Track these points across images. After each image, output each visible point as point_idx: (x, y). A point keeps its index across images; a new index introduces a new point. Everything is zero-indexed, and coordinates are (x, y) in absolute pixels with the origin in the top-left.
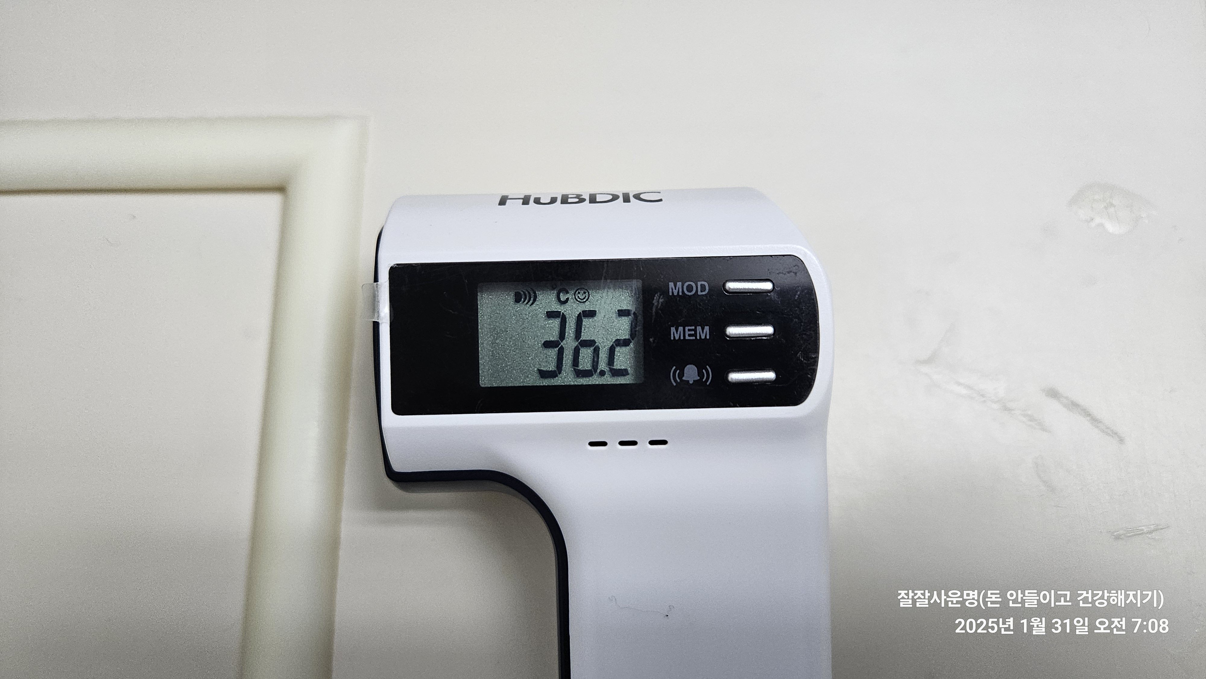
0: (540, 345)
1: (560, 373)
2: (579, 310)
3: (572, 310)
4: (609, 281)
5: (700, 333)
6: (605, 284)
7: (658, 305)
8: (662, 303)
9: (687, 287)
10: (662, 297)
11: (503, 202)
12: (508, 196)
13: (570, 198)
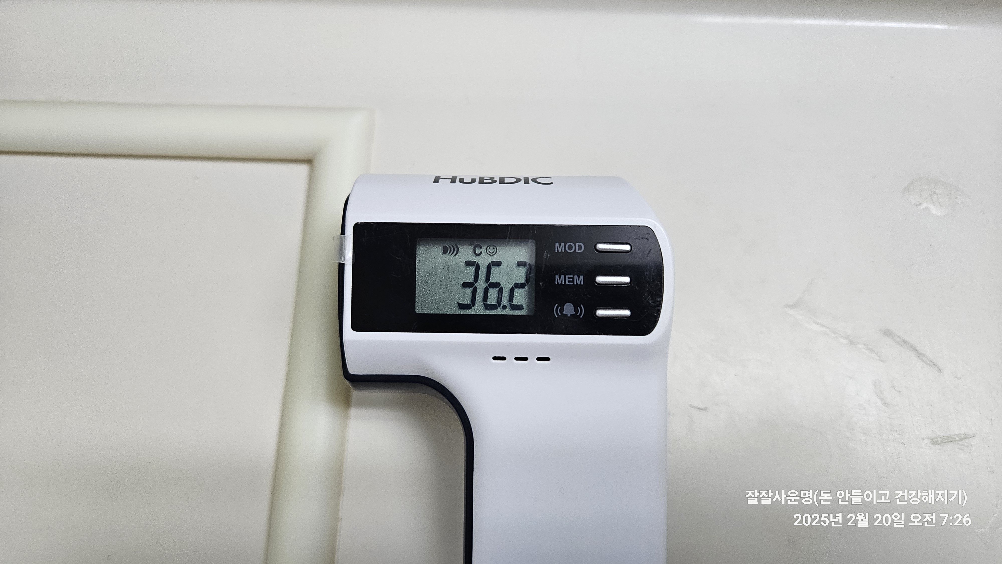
0: (460, 285)
1: (473, 306)
2: (489, 261)
3: (484, 260)
4: (511, 240)
5: (576, 280)
6: (509, 242)
7: (547, 258)
8: (550, 257)
9: (569, 246)
10: (549, 253)
11: (436, 180)
12: (440, 177)
13: (486, 180)
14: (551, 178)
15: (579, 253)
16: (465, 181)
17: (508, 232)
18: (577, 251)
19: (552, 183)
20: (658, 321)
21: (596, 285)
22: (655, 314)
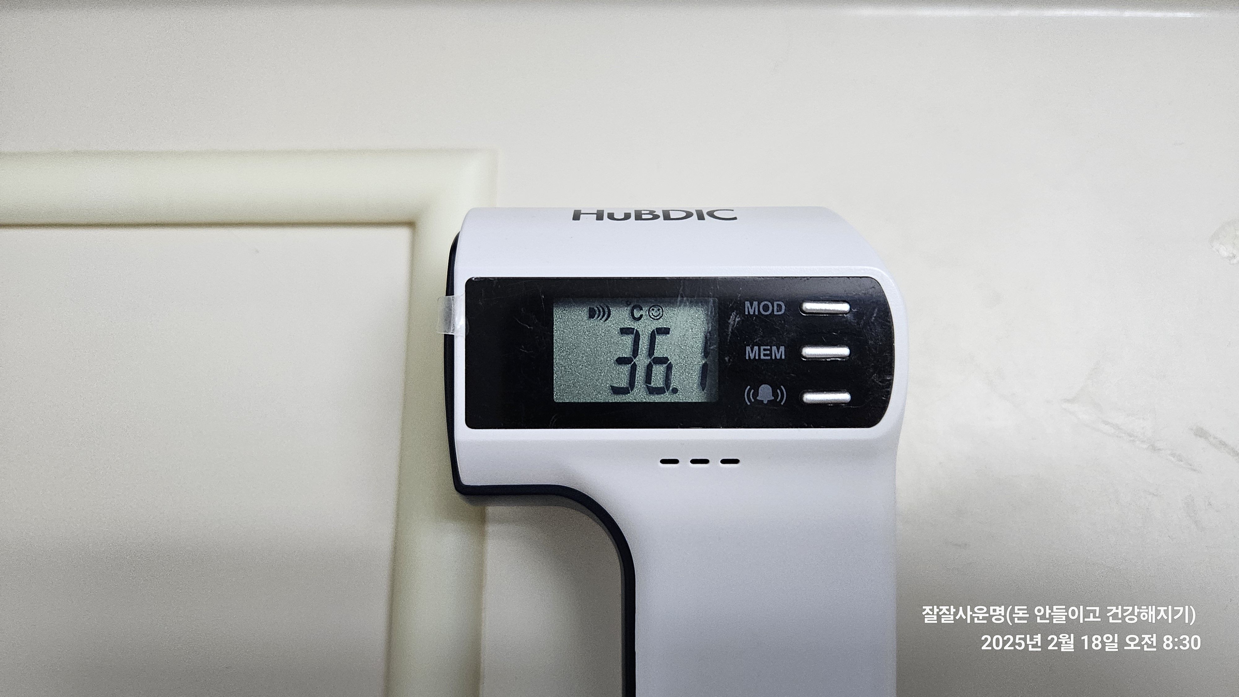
0: (612, 361)
1: (632, 390)
2: (653, 328)
3: (645, 327)
4: (685, 299)
5: (775, 353)
6: (681, 302)
7: (734, 325)
8: (738, 321)
9: (764, 306)
10: (738, 316)
11: (577, 216)
12: (580, 211)
13: (644, 214)
14: (733, 210)
15: (779, 315)
16: (615, 217)
17: (680, 288)
18: (775, 313)
19: (735, 218)
20: (887, 406)
21: (803, 359)
22: (884, 398)
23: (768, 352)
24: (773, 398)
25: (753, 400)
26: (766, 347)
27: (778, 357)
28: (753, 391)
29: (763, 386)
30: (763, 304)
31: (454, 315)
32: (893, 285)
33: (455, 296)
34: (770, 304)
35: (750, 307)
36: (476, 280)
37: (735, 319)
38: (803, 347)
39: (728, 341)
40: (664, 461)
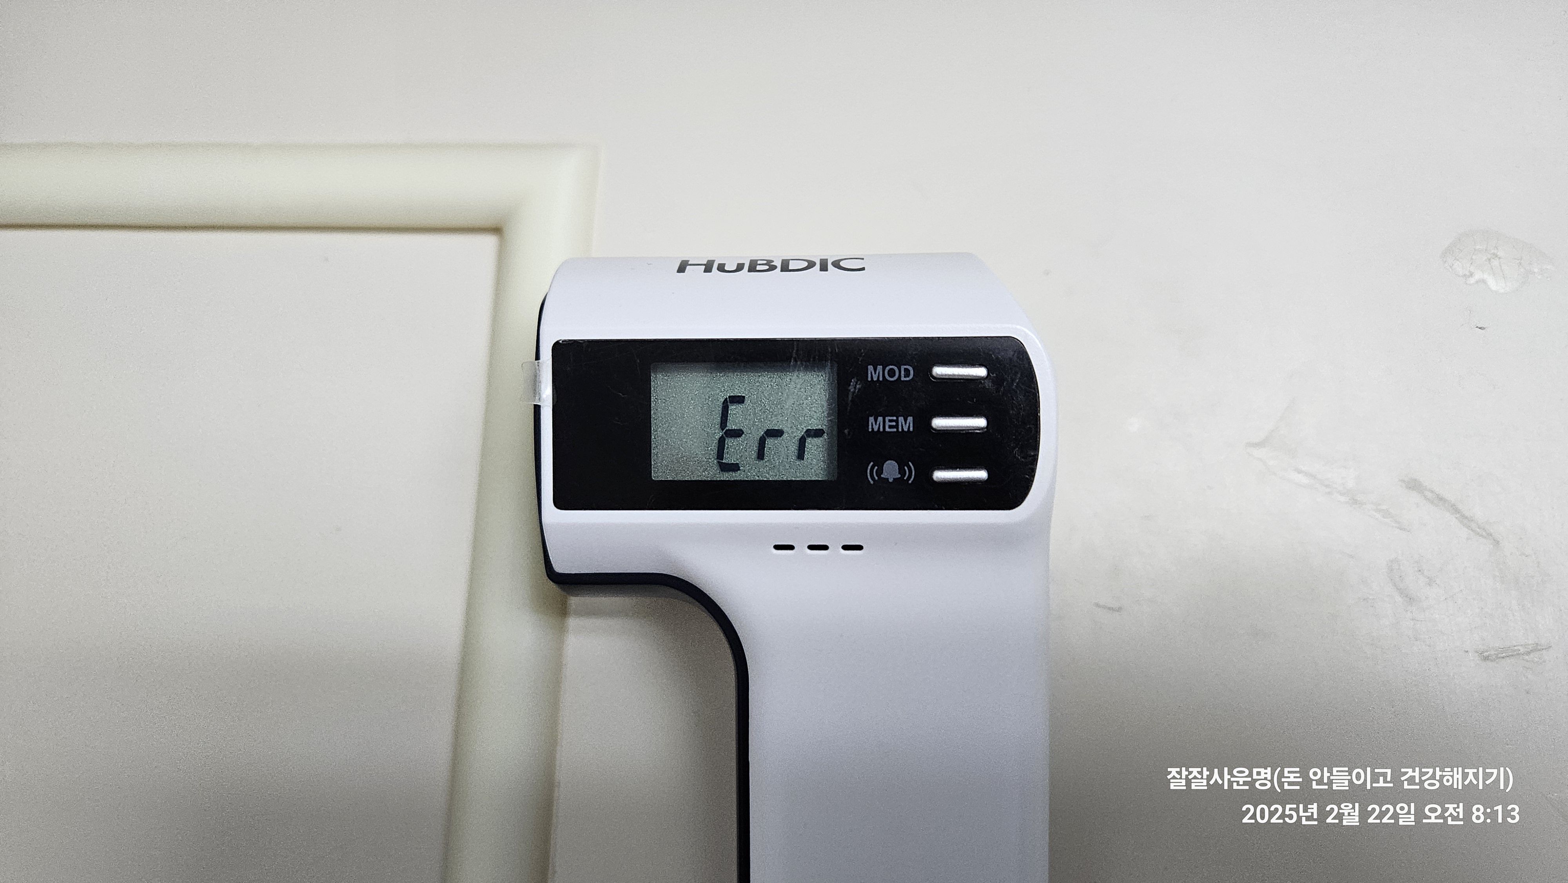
1: (742, 466)
3: (758, 394)
4: (799, 363)
5: (902, 425)
6: (795, 366)
7: (855, 391)
8: (859, 389)
9: (889, 371)
10: (859, 382)
11: (682, 269)
12: (688, 261)
13: (760, 264)
14: (863, 259)
15: (906, 381)
16: (726, 268)
17: (792, 351)
18: (903, 379)
19: (863, 269)
20: (1031, 486)
21: (933, 431)
22: (1027, 476)
23: (894, 424)
24: (900, 476)
25: (876, 478)
26: (891, 418)
27: (906, 429)
28: (876, 468)
29: (887, 462)
30: (888, 368)
31: (540, 382)
32: (1040, 346)
33: (540, 361)
34: (895, 368)
35: (873, 372)
36: (564, 343)
37: (856, 385)
38: (935, 417)
39: (848, 410)
40: (777, 547)
